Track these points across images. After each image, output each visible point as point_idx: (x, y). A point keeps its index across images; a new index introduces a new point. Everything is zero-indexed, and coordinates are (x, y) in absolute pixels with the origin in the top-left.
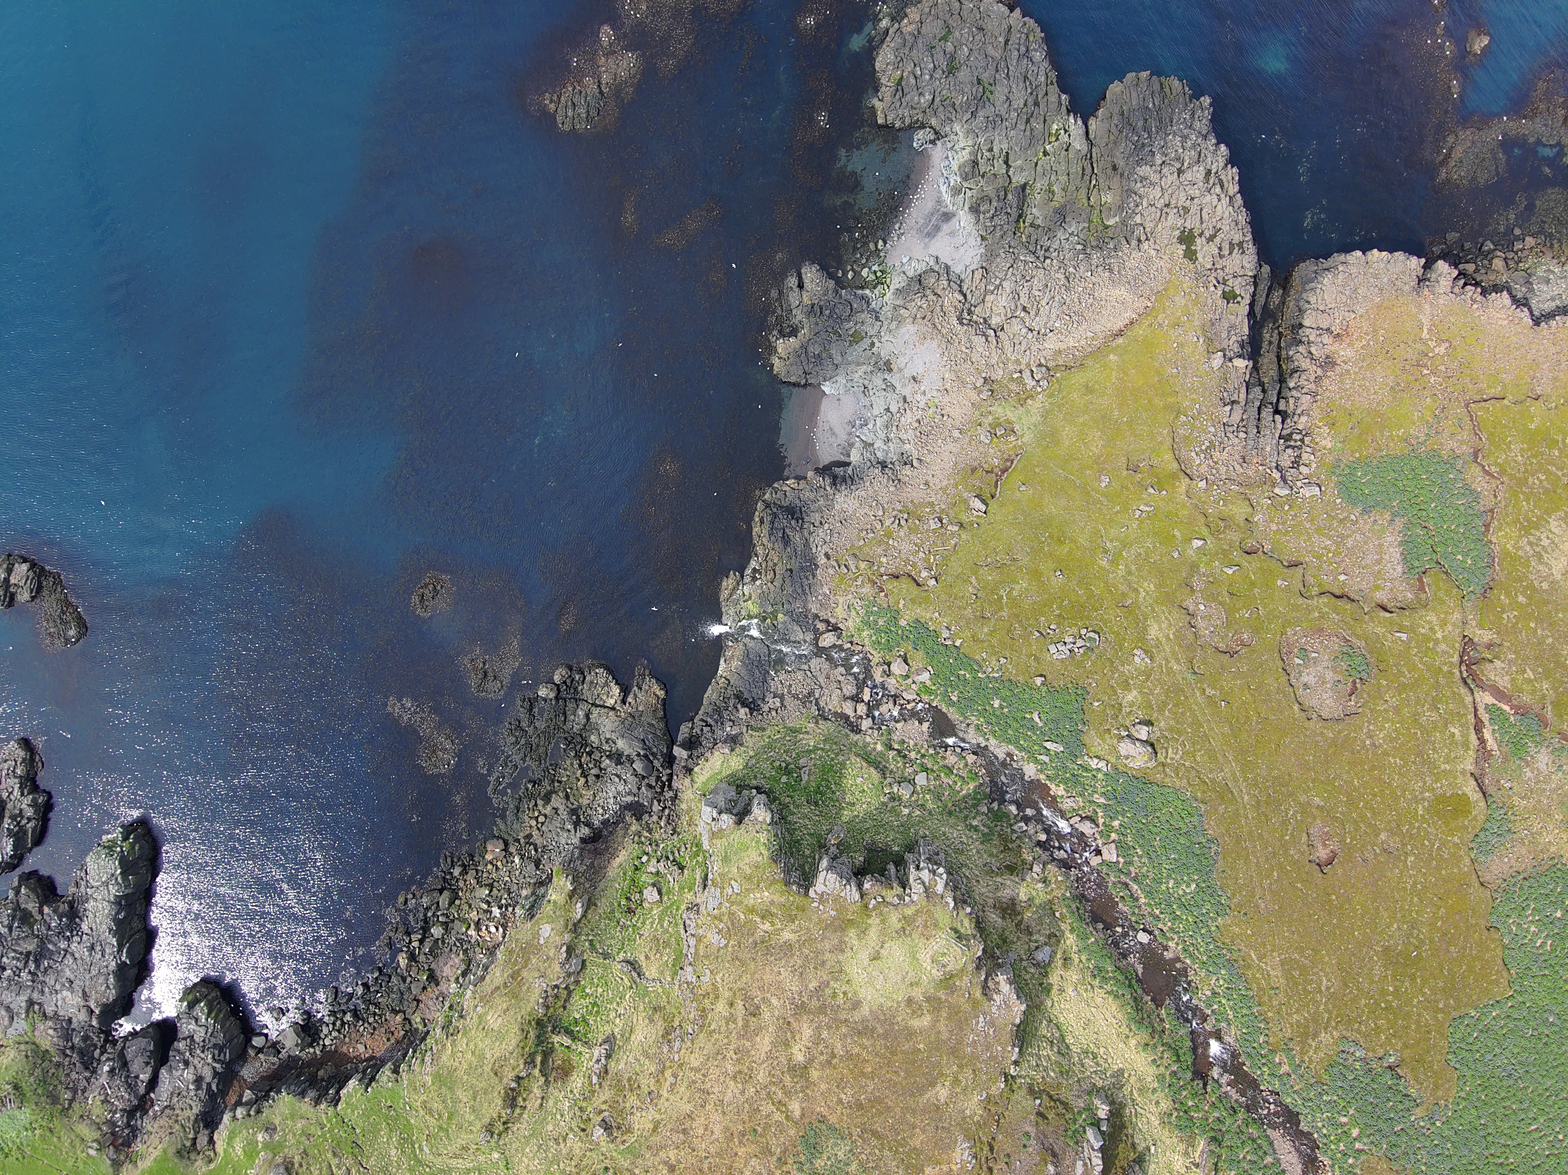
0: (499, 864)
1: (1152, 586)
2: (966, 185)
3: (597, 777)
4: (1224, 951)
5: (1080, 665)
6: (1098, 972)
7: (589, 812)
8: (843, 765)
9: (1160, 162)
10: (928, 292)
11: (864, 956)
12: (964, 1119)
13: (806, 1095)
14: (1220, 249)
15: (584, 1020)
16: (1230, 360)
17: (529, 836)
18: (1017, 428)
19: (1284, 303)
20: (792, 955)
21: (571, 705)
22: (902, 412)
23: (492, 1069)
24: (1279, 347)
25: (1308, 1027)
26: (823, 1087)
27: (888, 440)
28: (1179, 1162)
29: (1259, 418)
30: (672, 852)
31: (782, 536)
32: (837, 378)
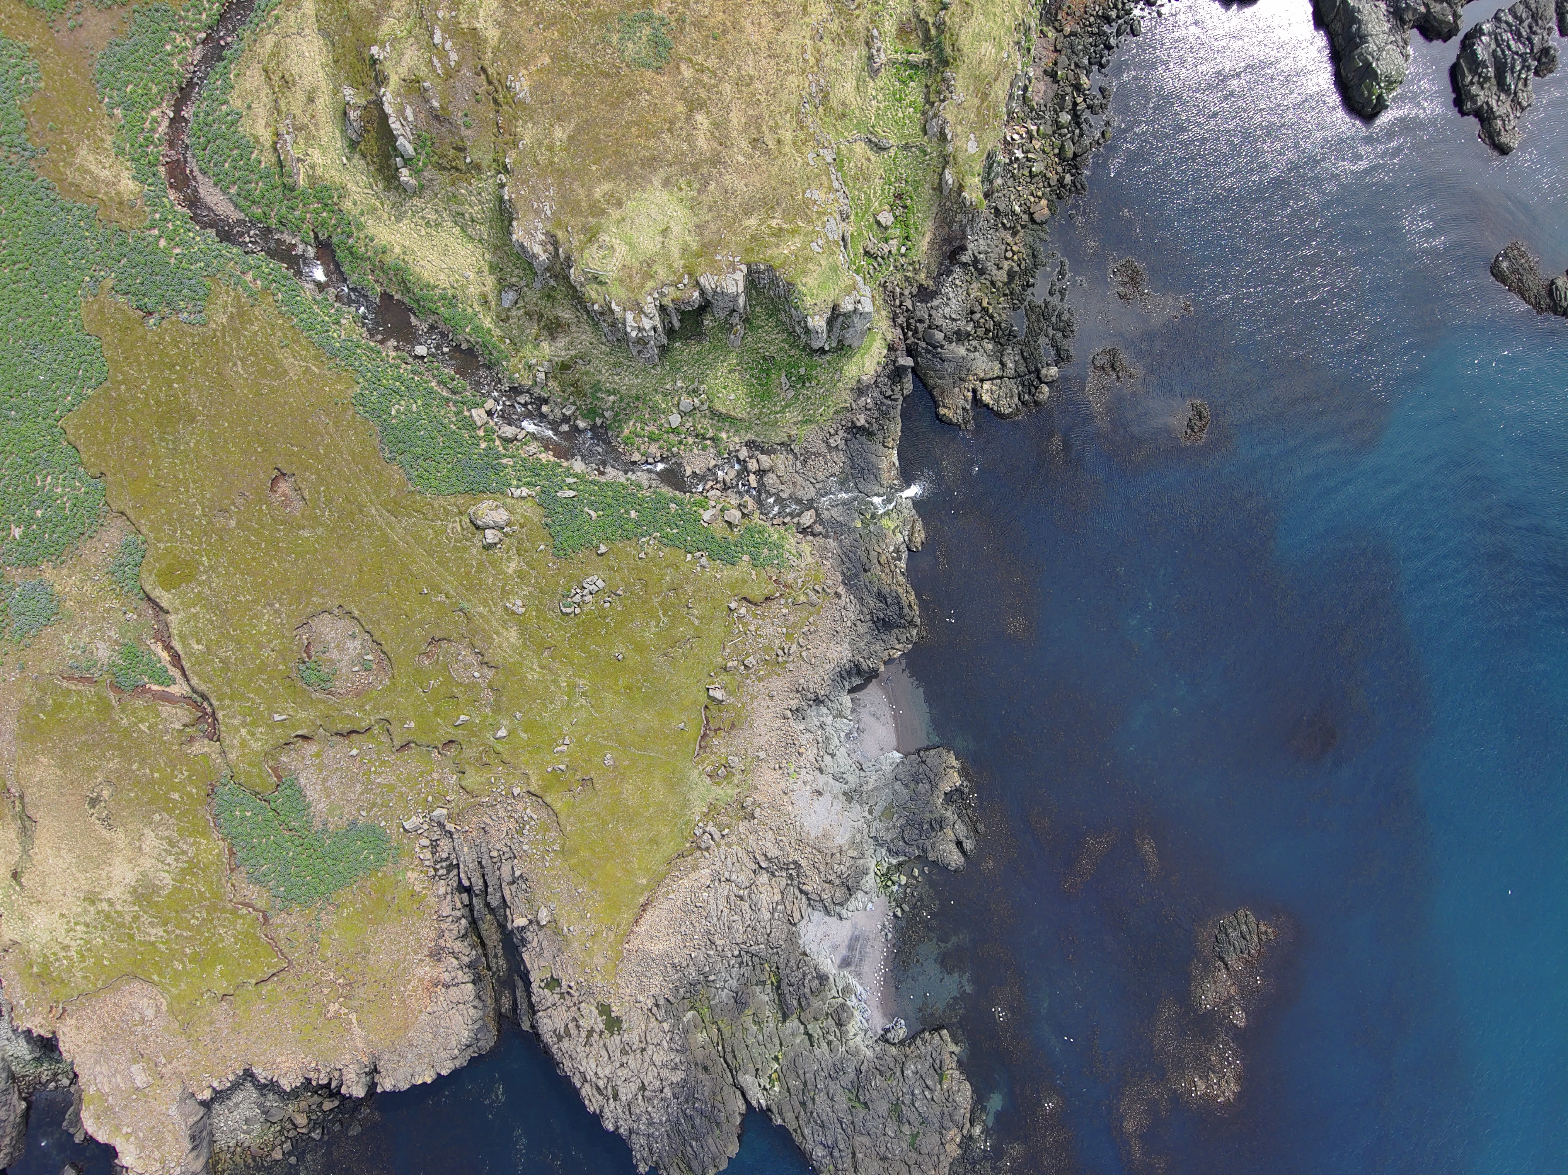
0: (1032, 199)
1: (530, 677)
2: (841, 1000)
3: (972, 312)
4: (343, 364)
5: (570, 578)
6: (452, 302)
7: (968, 278)
8: (752, 406)
9: (665, 1090)
10: (837, 882)
11: (676, 229)
12: (531, 118)
13: (682, 86)
14: (578, 1027)
15: (904, 82)
16: (531, 922)
17: (1014, 234)
18: (708, 780)
19: (496, 1000)
20: (740, 205)
21: (1022, 369)
22: (819, 758)
24: (486, 955)
25: (241, 323)
26: (669, 99)
27: (822, 726)
28: (316, 156)
29: (483, 876)
30: (880, 265)
31: (886, 598)
32: (892, 767)
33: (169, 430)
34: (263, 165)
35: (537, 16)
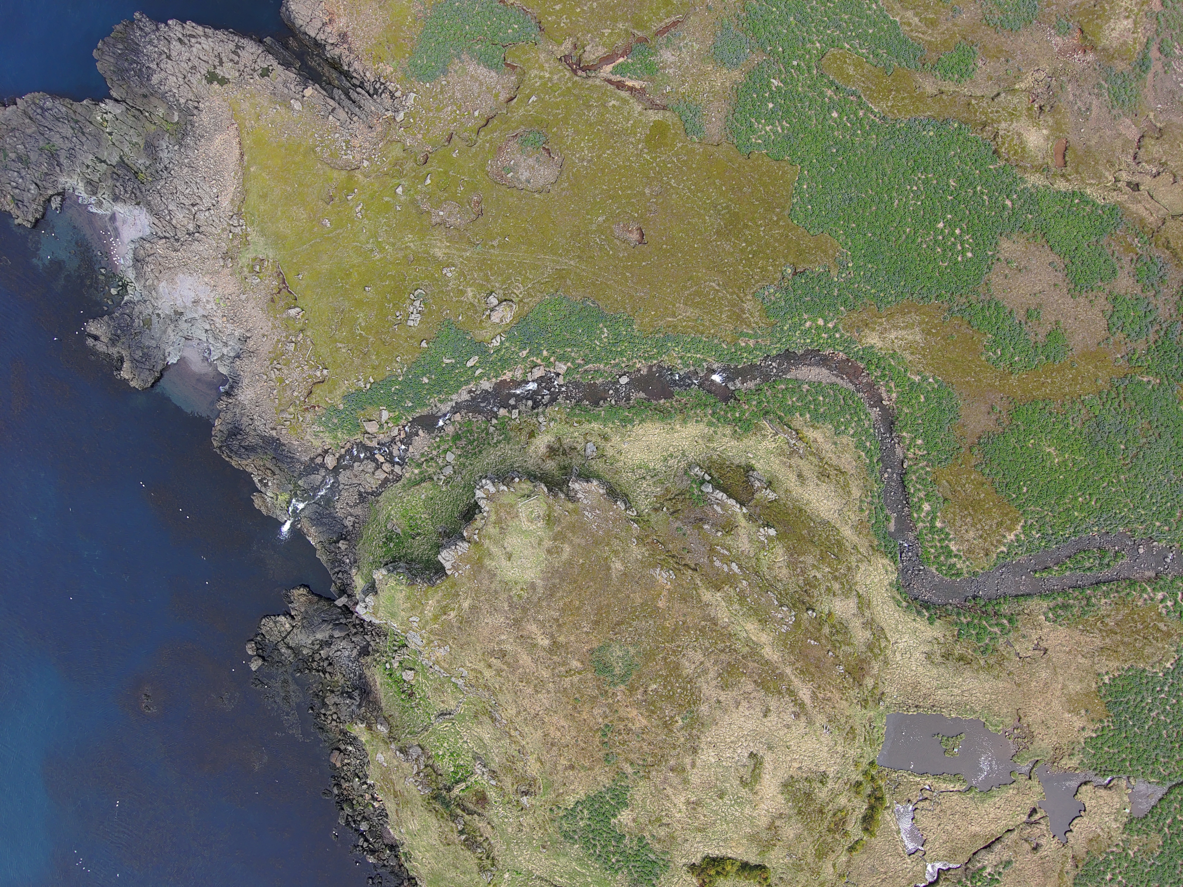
0: (346, 761)
1: (410, 236)
2: (99, 195)
3: (330, 664)
4: (657, 336)
5: (431, 312)
6: (624, 421)
8: (409, 501)
9: (156, 66)
10: (147, 258)
11: (504, 563)
12: (642, 562)
13: (572, 652)
14: (231, 60)
15: (458, 766)
16: (302, 96)
17: (342, 730)
18: (261, 257)
19: (299, 41)
20: (481, 609)
21: (275, 653)
22: (212, 323)
23: (444, 845)
24: (325, 61)
25: (735, 312)
26: (573, 638)
27: (225, 344)
28: (769, 444)
29: (354, 102)
30: (394, 645)
31: (246, 449)
32: (167, 351)
33: (727, 216)
34: (797, 414)
35: (688, 627)
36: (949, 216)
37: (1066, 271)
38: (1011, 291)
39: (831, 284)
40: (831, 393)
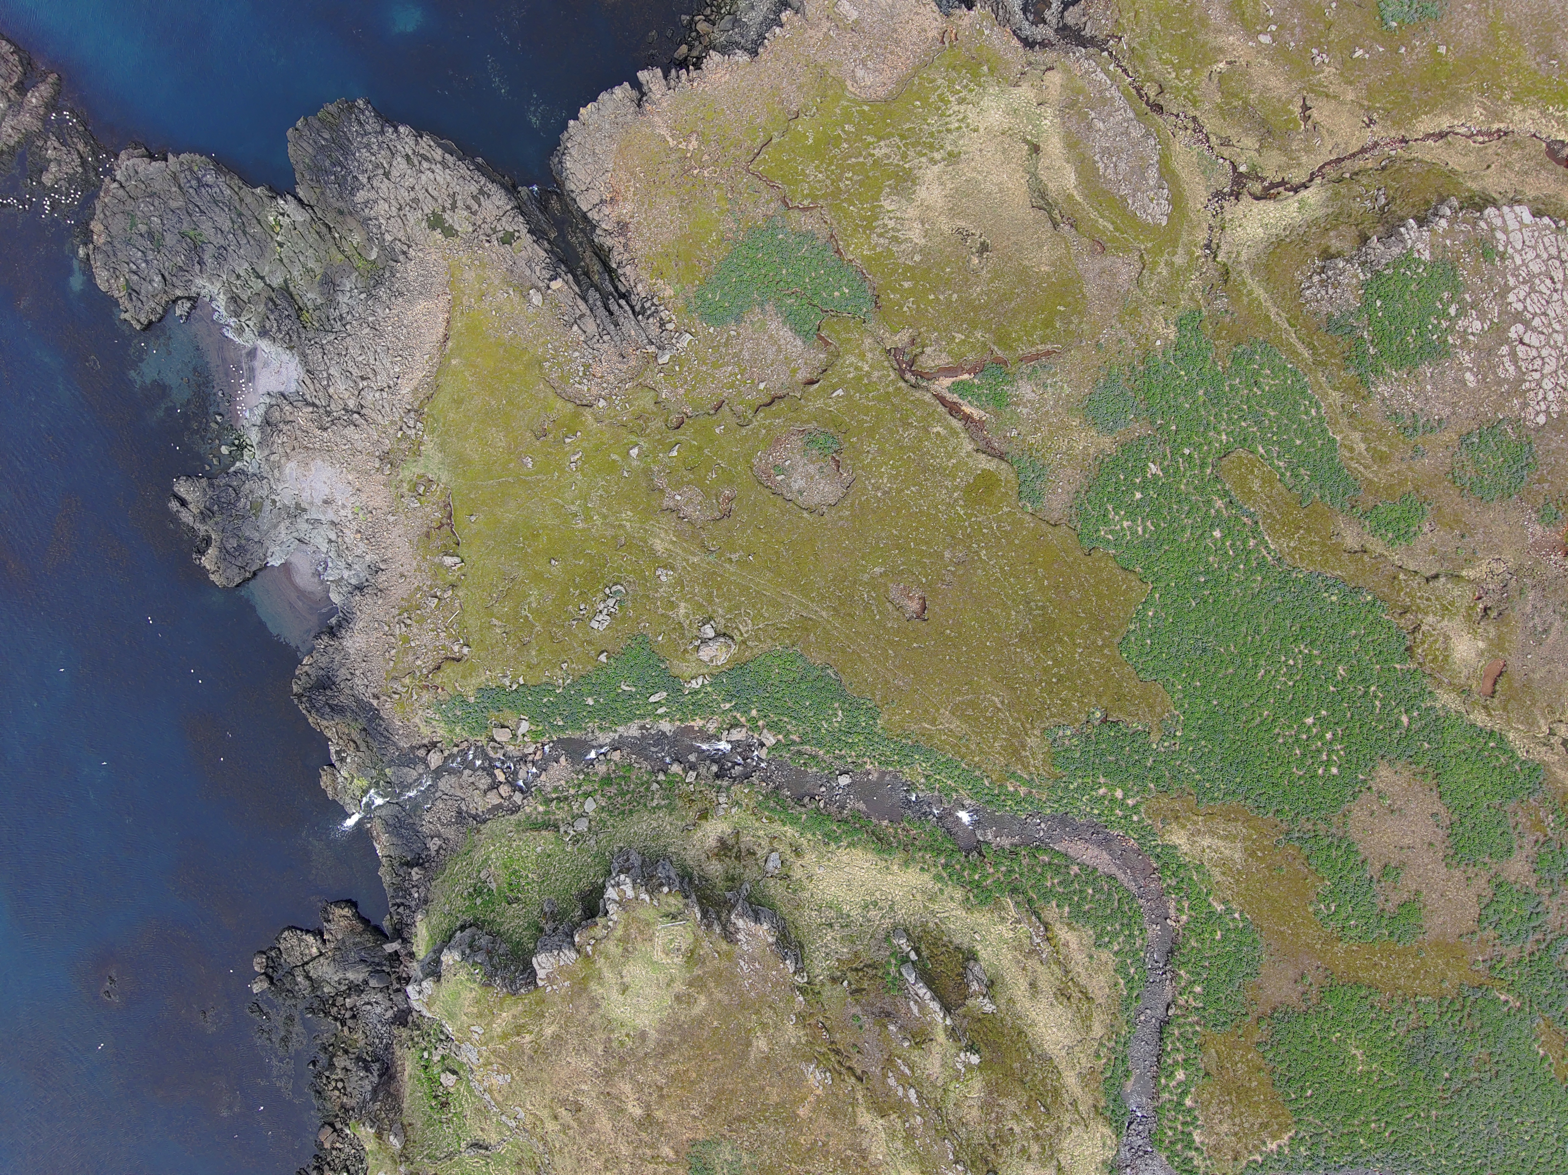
0: (338, 1145)
1: (629, 513)
2: (243, 319)
3: (354, 1017)
4: (903, 740)
5: (624, 619)
6: (828, 838)
7: (370, 1048)
8: (519, 848)
9: (366, 179)
11: (616, 995)
12: (794, 1049)
13: (666, 1135)
14: (468, 207)
16: (547, 286)
17: (342, 1105)
18: (430, 476)
19: (566, 204)
20: (566, 1041)
21: (288, 979)
22: (341, 534)
24: (590, 242)
25: (1012, 744)
26: (673, 1118)
27: (349, 566)
28: (1005, 930)
29: (611, 315)
31: (333, 710)
32: (271, 550)
33: (1040, 619)
34: (1054, 903)
36: (1324, 712)
37: (1449, 831)
38: (1373, 834)
39: (1146, 750)
40: (1106, 888)
